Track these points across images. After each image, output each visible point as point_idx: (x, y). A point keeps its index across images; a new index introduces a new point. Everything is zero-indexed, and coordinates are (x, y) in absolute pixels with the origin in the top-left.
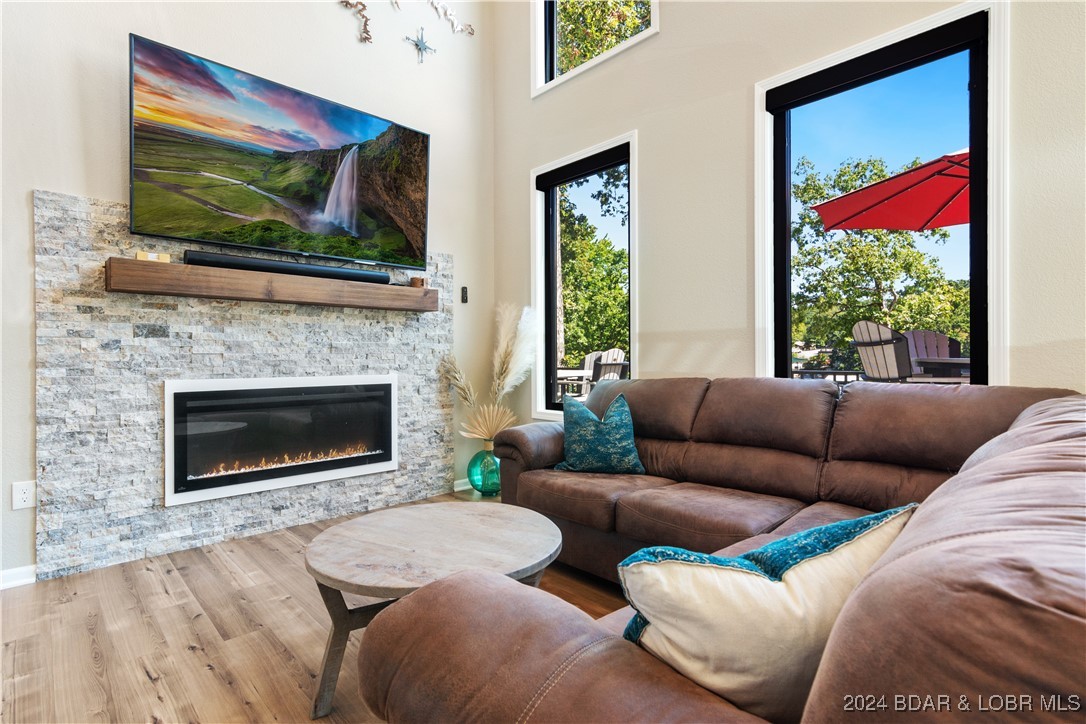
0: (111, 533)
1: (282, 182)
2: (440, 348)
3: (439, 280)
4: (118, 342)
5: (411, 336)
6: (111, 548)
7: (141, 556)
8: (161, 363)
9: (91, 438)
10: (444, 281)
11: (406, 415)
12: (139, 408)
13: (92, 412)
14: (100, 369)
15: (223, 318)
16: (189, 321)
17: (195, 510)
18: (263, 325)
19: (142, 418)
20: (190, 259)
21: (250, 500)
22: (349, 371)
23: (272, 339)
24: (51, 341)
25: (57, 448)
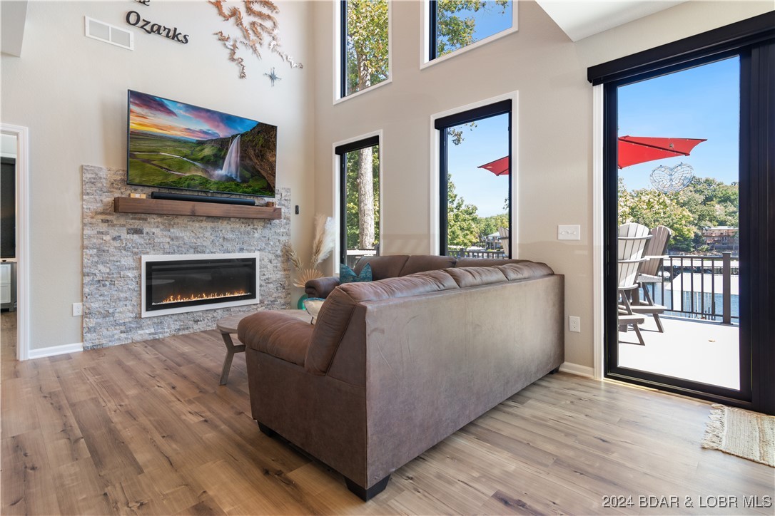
0: (116, 329)
1: (201, 155)
2: (283, 239)
3: (283, 202)
4: (120, 236)
5: (267, 232)
6: (116, 337)
7: (130, 341)
8: (140, 247)
9: (107, 283)
10: (286, 203)
11: (264, 275)
12: (129, 269)
13: (108, 270)
14: (112, 250)
15: (170, 224)
16: (153, 227)
17: (156, 320)
18: (189, 228)
19: (130, 274)
20: (154, 196)
21: (182, 316)
22: (233, 251)
23: (194, 235)
24: (90, 237)
25: (93, 288)
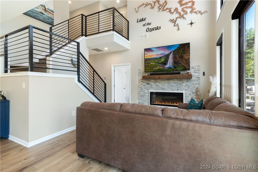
1: (161, 62)
2: (196, 86)
4: (145, 85)
8: (149, 88)
9: (143, 96)
10: (198, 72)
12: (147, 93)
13: (143, 93)
14: (143, 88)
15: (156, 82)
16: (152, 83)
19: (147, 95)
20: (151, 74)
22: (175, 90)
23: (162, 85)
24: (139, 85)
25: (140, 97)
